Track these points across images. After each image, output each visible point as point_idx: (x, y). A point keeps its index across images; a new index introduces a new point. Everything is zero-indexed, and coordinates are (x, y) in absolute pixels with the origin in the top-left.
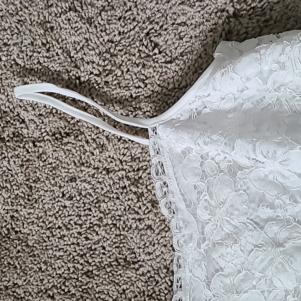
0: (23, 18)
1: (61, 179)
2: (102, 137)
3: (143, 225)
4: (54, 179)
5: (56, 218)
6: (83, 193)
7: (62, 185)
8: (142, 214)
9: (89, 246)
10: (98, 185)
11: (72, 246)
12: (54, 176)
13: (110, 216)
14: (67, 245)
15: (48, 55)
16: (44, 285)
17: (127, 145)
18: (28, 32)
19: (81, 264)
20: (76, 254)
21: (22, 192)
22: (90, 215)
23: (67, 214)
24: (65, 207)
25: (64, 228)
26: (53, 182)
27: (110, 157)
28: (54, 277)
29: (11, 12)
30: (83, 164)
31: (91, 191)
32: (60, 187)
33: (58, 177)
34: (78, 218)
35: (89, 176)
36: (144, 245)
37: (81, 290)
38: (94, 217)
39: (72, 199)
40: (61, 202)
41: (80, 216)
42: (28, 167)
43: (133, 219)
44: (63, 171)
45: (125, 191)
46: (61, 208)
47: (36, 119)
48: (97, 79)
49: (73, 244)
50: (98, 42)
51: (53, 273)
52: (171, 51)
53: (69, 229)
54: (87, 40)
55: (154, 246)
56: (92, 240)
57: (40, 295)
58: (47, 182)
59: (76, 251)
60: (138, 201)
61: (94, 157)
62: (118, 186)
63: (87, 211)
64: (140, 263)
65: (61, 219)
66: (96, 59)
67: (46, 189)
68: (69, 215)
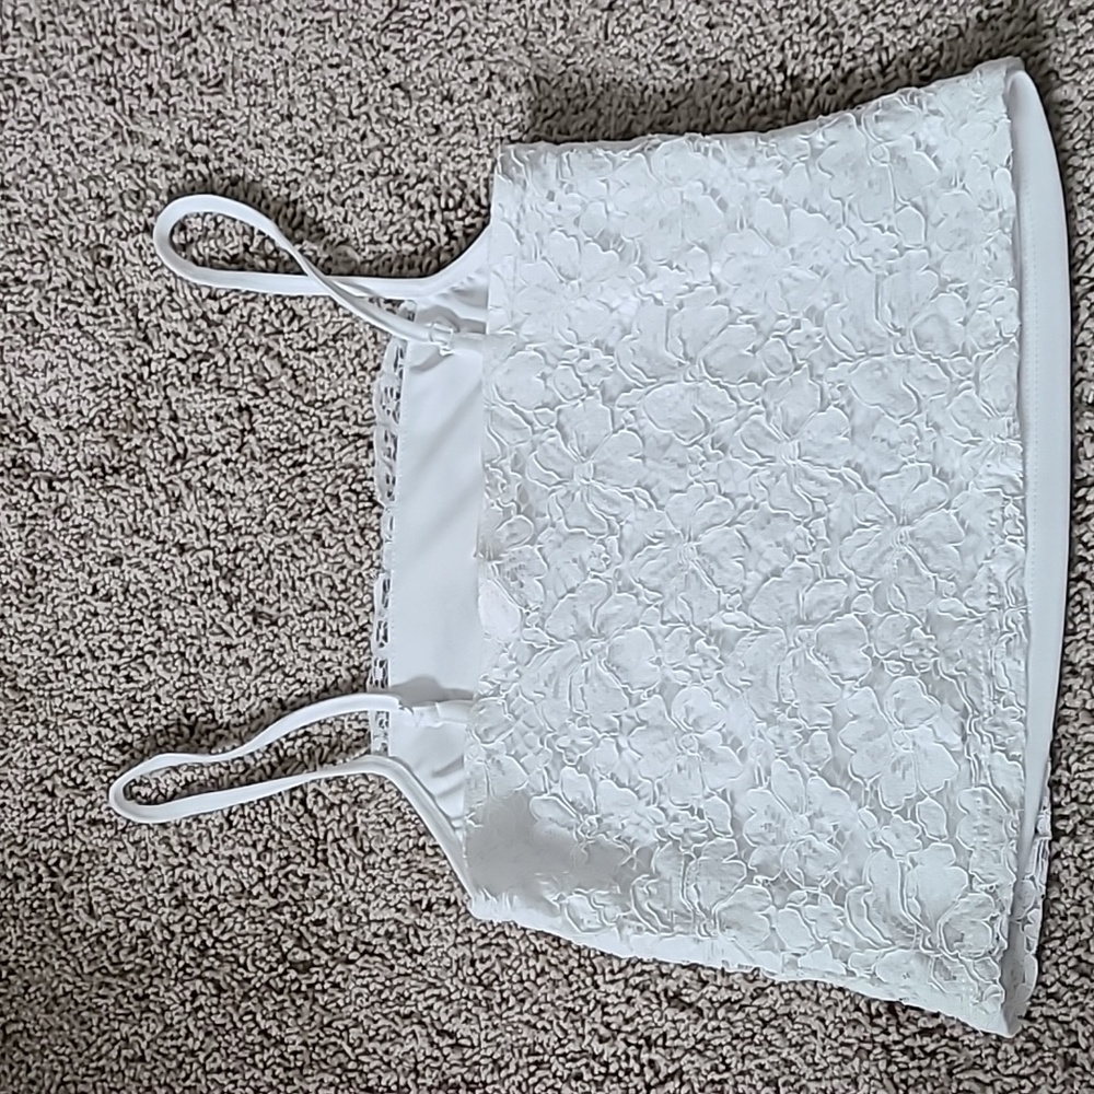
0: (56, 233)
1: (93, 559)
2: (178, 481)
3: (234, 659)
4: (80, 557)
5: (76, 636)
6: (132, 589)
7: (95, 571)
8: (233, 634)
9: (131, 694)
10: (161, 576)
11: (99, 692)
12: (82, 551)
13: (175, 636)
14: (91, 690)
15: (95, 310)
16: (38, 768)
17: (221, 502)
18: (62, 262)
19: (114, 729)
20: (107, 708)
21: (17, 580)
22: (140, 633)
23: (97, 629)
24: (96, 614)
25: (88, 656)
26: (77, 563)
27: (188, 521)
28: (58, 754)
29: (35, 217)
30: (137, 532)
31: (146, 586)
32: (90, 574)
33: (87, 554)
34: (116, 637)
35: (147, 555)
36: (232, 696)
37: (105, 779)
38: (146, 636)
39: (109, 600)
40: (88, 603)
41: (122, 634)
42: (32, 531)
43: (218, 644)
44: (98, 542)
45: (208, 589)
46: (88, 617)
47: (59, 435)
48: (181, 367)
49: (103, 688)
50: (190, 298)
51: (58, 746)
52: (316, 329)
53: (97, 659)
54: (170, 290)
55: (248, 699)
56: (137, 682)
57: (28, 787)
58: (66, 562)
59: (105, 703)
60: (231, 610)
61: (160, 520)
62: (196, 580)
63: (134, 625)
64: (220, 731)
65: (85, 638)
66: (182, 328)
67: (63, 576)
68: (101, 632)
